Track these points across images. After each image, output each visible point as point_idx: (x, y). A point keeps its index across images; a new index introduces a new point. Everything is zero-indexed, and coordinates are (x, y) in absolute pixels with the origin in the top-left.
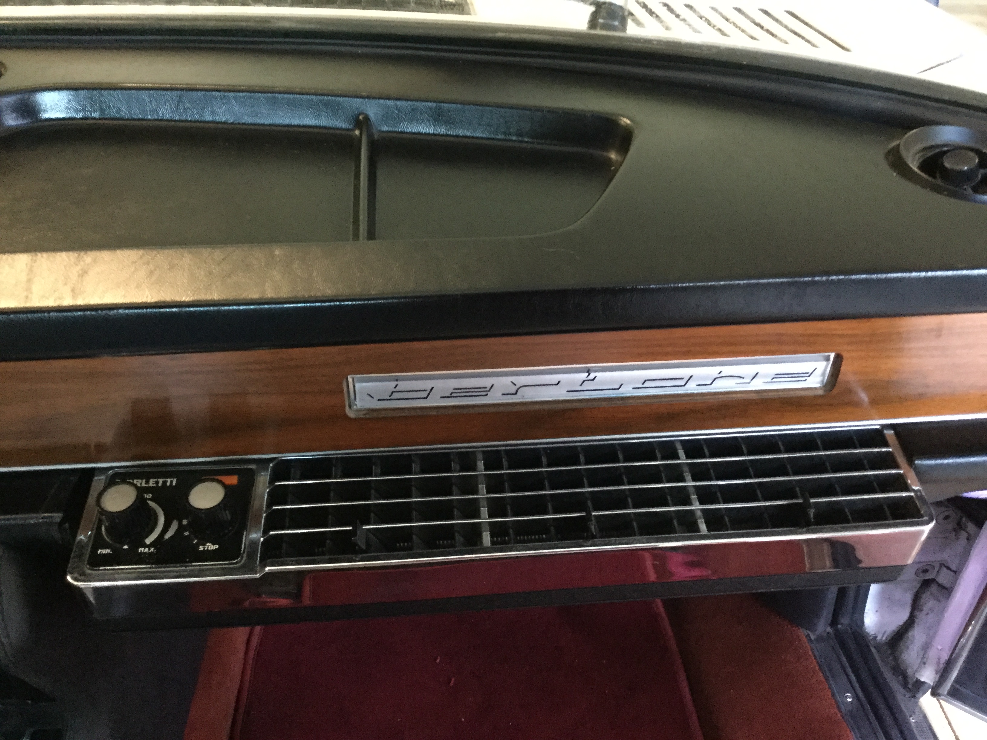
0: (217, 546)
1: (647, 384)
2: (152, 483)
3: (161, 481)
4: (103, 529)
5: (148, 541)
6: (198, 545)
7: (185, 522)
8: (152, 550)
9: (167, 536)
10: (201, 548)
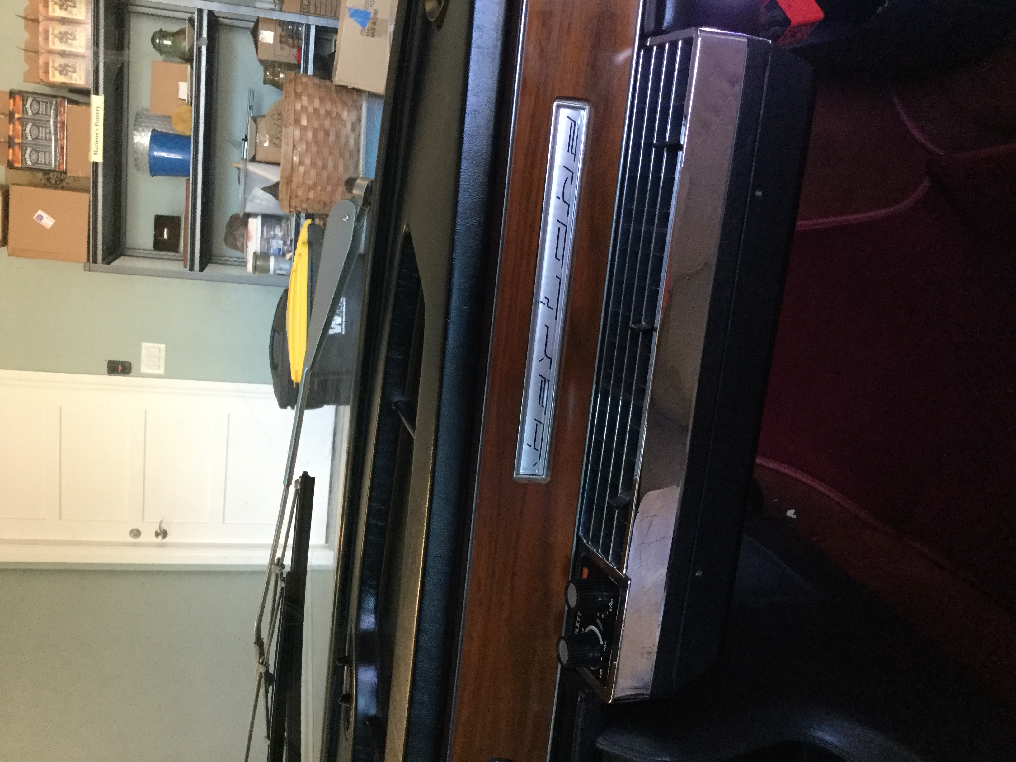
0: (612, 599)
1: (560, 256)
2: (578, 625)
3: (578, 619)
4: (592, 668)
5: (602, 643)
6: (609, 612)
7: (598, 614)
8: (606, 642)
9: (601, 628)
10: (611, 610)
